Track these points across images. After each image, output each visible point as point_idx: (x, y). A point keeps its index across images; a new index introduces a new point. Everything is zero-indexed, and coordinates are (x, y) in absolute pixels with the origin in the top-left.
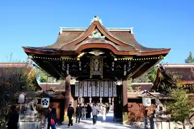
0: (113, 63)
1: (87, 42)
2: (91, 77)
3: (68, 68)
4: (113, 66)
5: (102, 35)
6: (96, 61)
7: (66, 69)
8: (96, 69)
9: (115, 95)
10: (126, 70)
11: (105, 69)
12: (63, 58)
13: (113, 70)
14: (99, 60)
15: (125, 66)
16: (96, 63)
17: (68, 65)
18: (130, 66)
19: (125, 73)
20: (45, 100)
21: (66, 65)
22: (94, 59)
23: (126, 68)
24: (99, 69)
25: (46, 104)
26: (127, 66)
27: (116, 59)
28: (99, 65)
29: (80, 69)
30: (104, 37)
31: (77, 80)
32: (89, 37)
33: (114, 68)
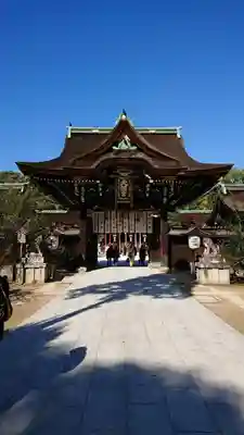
0: (148, 186)
1: (112, 155)
3: (83, 193)
4: (148, 189)
5: (132, 145)
6: (124, 182)
7: (80, 194)
8: (124, 195)
9: (150, 231)
10: (167, 197)
11: (135, 193)
13: (148, 195)
14: (127, 181)
15: (165, 189)
16: (124, 185)
17: (83, 188)
18: (172, 189)
19: (165, 200)
21: (79, 187)
22: (121, 181)
23: (167, 193)
26: (169, 190)
27: (151, 181)
28: (127, 188)
29: (101, 194)
30: (135, 148)
31: (97, 210)
32: (114, 148)
33: (150, 192)
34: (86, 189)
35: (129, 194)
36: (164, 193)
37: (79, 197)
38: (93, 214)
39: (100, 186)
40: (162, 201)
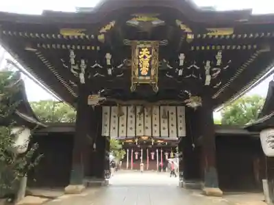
0: (182, 57)
2: (132, 88)
3: (83, 70)
4: (181, 63)
6: (145, 52)
7: (79, 71)
8: (144, 71)
9: (182, 133)
10: (211, 73)
11: (162, 72)
13: (180, 73)
14: (150, 50)
15: (208, 63)
16: (145, 57)
17: (83, 62)
18: (219, 62)
21: (78, 62)
22: (140, 50)
23: (210, 69)
24: (149, 72)
26: (213, 65)
28: (150, 62)
29: (110, 72)
31: (102, 95)
34: (88, 64)
35: (153, 72)
36: (207, 71)
37: (77, 80)
38: (94, 100)
39: (108, 56)
40: (204, 78)
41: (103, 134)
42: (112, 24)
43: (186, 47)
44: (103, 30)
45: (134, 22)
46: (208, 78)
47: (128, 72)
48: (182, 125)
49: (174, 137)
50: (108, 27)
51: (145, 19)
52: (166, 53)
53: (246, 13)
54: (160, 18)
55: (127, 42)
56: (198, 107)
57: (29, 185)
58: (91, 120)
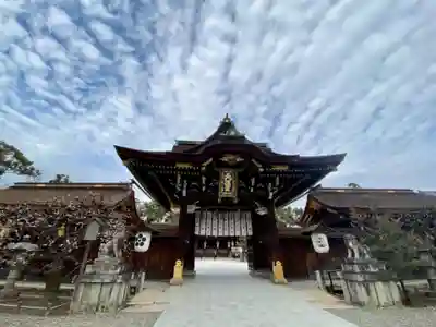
0: (253, 180)
1: (219, 142)
2: (219, 201)
3: (185, 187)
4: (253, 184)
6: (228, 176)
7: (182, 188)
8: (227, 189)
9: (250, 233)
10: (272, 191)
11: (239, 189)
12: (179, 165)
13: (252, 190)
14: (231, 174)
15: (270, 184)
16: (228, 179)
17: (185, 181)
18: (278, 183)
20: (141, 236)
21: (182, 183)
22: (225, 174)
23: (272, 188)
24: (231, 190)
25: (142, 244)
26: (274, 185)
27: (261, 170)
28: (231, 182)
29: (204, 189)
31: (197, 205)
32: (222, 134)
33: (255, 187)
34: (189, 184)
35: (234, 189)
36: (270, 189)
37: (180, 194)
38: (191, 209)
39: (204, 179)
40: (268, 196)
41: (197, 233)
42: (211, 160)
43: (256, 174)
44: (205, 164)
45: (225, 159)
46: (271, 194)
47: (216, 189)
48: (250, 226)
49: (244, 234)
50: (208, 162)
51: (232, 157)
52: (243, 177)
53: (296, 157)
54: (242, 157)
55: (216, 169)
56: (265, 215)
57: (145, 280)
58: (188, 221)
